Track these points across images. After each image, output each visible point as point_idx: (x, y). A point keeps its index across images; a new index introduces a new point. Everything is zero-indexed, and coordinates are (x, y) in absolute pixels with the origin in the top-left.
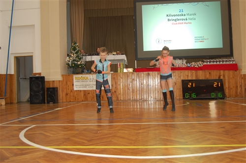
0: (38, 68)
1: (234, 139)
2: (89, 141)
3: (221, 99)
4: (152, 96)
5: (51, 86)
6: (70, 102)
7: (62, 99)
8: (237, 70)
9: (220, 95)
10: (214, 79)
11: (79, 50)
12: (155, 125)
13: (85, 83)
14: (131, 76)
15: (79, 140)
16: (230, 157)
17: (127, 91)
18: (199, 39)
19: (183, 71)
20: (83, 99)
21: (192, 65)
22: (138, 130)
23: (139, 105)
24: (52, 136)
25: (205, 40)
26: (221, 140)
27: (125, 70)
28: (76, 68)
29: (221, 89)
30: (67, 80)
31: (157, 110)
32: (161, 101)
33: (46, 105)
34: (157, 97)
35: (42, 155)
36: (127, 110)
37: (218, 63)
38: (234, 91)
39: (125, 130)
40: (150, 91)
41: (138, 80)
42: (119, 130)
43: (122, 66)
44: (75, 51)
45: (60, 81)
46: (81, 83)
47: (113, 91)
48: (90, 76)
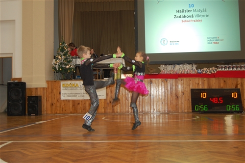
0: (17, 73)
2: (74, 161)
3: (238, 112)
4: (155, 108)
5: (34, 94)
6: (56, 113)
7: (47, 111)
9: (237, 108)
10: (230, 88)
11: (68, 51)
12: (155, 144)
13: (74, 91)
15: (63, 160)
17: (124, 102)
18: (213, 40)
19: (192, 79)
20: (71, 110)
21: (203, 71)
22: (134, 149)
24: (30, 154)
25: (219, 42)
26: (231, 162)
27: (123, 77)
28: (64, 73)
29: (238, 101)
30: (53, 88)
31: (161, 125)
32: (165, 114)
33: (27, 117)
34: (161, 109)
36: (125, 124)
37: (235, 69)
39: (119, 149)
40: (152, 103)
42: (112, 148)
44: (63, 52)
45: (44, 88)
46: (70, 91)
47: (108, 101)
48: (81, 83)
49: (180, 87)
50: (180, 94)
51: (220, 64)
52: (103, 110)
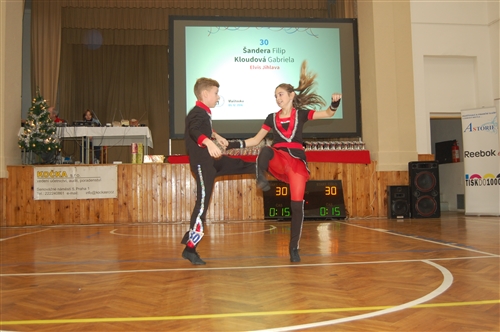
1: (352, 297)
2: (57, 309)
3: (338, 218)
6: (25, 225)
7: (7, 220)
8: (369, 162)
9: (335, 210)
10: (326, 179)
11: (48, 114)
13: (58, 185)
14: (159, 171)
15: (35, 307)
17: (149, 204)
20: (54, 218)
22: (165, 283)
23: (176, 231)
26: (327, 299)
27: (147, 159)
28: (41, 153)
29: (339, 199)
30: (19, 179)
32: (220, 223)
34: (212, 216)
36: (150, 242)
37: (334, 148)
38: (363, 204)
39: (139, 285)
41: (173, 180)
42: (127, 283)
43: (140, 150)
44: (38, 115)
45: (2, 179)
46: (50, 184)
47: (121, 202)
48: (71, 171)
50: (245, 190)
51: (311, 139)
52: (111, 218)
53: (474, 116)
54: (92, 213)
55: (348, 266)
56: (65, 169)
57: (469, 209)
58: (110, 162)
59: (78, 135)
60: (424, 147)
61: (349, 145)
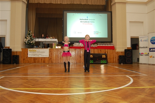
0: (8, 44)
1: (106, 85)
2: (33, 85)
3: (106, 64)
5: (15, 55)
6: (26, 63)
7: (21, 62)
8: (114, 49)
9: (105, 62)
10: (103, 53)
11: (32, 35)
13: (34, 53)
14: (59, 50)
15: (27, 85)
16: (102, 94)
17: (57, 59)
18: (96, 33)
20: (33, 62)
21: (92, 46)
22: (59, 80)
24: (13, 82)
25: (99, 33)
26: (100, 85)
27: (57, 47)
28: (29, 45)
29: (106, 59)
30: (25, 52)
31: (73, 69)
32: (75, 64)
34: (73, 62)
35: (6, 93)
37: (105, 45)
38: (112, 60)
42: (50, 80)
43: (55, 45)
44: (29, 35)
45: (20, 52)
46: (32, 53)
47: (50, 58)
48: (37, 50)
49: (81, 52)
50: (81, 56)
51: (99, 43)
52: (47, 62)
53: (142, 38)
54: (43, 61)
55: (106, 77)
56: (36, 49)
57: (140, 62)
58: (48, 48)
59: (39, 41)
60: (129, 45)
61: (109, 45)
